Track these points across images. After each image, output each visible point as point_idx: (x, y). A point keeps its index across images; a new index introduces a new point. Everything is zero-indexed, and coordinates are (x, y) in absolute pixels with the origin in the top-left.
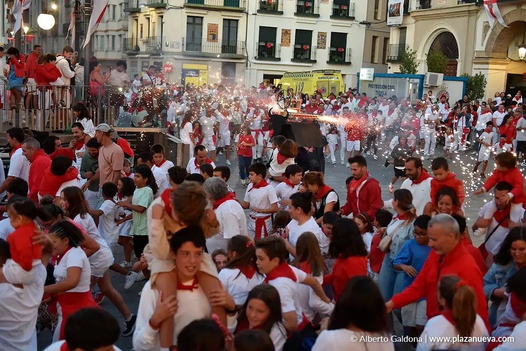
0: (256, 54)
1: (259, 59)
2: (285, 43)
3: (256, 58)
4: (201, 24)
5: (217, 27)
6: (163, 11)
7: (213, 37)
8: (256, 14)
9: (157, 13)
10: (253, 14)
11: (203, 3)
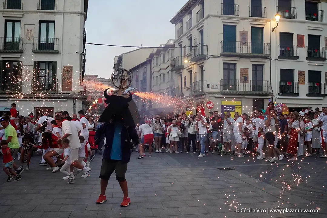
0: (279, 91)
1: (282, 95)
2: (301, 82)
3: (279, 94)
4: (235, 69)
5: (248, 71)
6: (203, 62)
7: (245, 79)
8: (277, 60)
9: (198, 65)
10: (275, 60)
11: (235, 52)
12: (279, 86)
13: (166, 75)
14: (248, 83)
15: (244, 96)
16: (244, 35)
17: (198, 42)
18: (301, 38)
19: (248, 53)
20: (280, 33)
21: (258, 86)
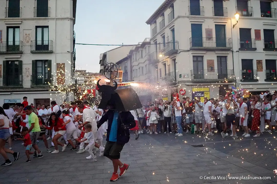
0: (241, 78)
1: (244, 81)
2: (260, 70)
3: (241, 81)
4: (202, 61)
5: (213, 62)
6: (175, 55)
7: (211, 69)
8: (238, 51)
9: (171, 58)
10: (237, 51)
11: (202, 46)
12: (241, 73)
13: (144, 69)
14: (214, 72)
15: (211, 83)
16: (209, 32)
17: (171, 39)
18: (257, 32)
19: (213, 47)
20: (240, 29)
21: (223, 74)
